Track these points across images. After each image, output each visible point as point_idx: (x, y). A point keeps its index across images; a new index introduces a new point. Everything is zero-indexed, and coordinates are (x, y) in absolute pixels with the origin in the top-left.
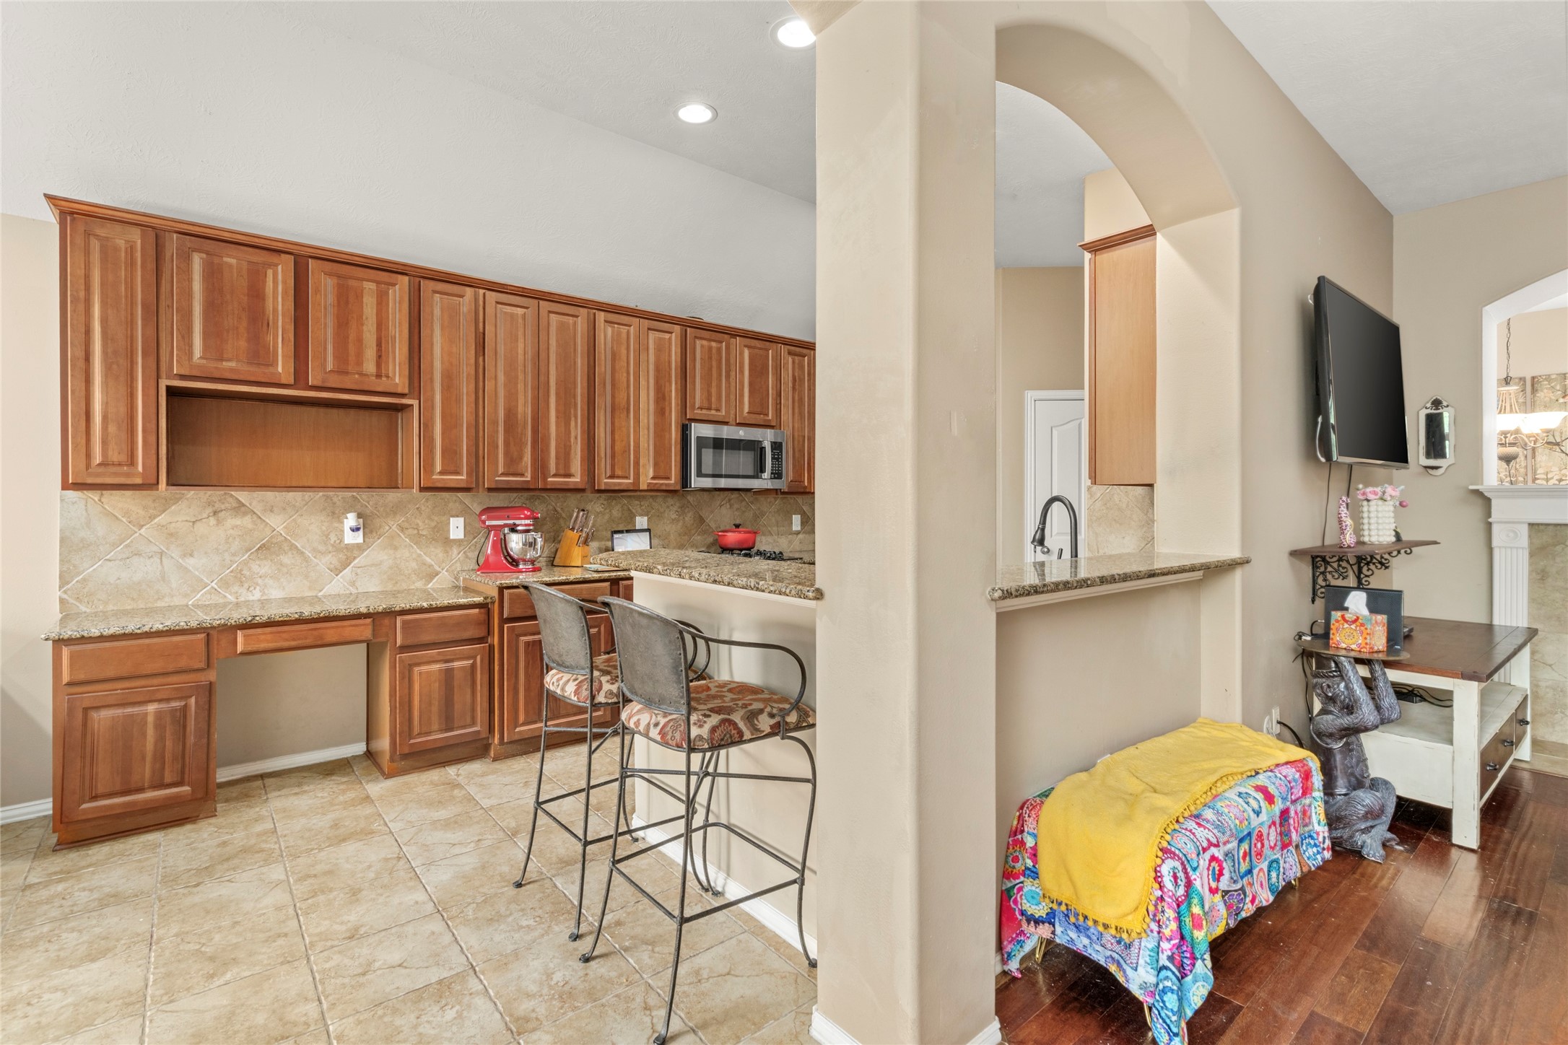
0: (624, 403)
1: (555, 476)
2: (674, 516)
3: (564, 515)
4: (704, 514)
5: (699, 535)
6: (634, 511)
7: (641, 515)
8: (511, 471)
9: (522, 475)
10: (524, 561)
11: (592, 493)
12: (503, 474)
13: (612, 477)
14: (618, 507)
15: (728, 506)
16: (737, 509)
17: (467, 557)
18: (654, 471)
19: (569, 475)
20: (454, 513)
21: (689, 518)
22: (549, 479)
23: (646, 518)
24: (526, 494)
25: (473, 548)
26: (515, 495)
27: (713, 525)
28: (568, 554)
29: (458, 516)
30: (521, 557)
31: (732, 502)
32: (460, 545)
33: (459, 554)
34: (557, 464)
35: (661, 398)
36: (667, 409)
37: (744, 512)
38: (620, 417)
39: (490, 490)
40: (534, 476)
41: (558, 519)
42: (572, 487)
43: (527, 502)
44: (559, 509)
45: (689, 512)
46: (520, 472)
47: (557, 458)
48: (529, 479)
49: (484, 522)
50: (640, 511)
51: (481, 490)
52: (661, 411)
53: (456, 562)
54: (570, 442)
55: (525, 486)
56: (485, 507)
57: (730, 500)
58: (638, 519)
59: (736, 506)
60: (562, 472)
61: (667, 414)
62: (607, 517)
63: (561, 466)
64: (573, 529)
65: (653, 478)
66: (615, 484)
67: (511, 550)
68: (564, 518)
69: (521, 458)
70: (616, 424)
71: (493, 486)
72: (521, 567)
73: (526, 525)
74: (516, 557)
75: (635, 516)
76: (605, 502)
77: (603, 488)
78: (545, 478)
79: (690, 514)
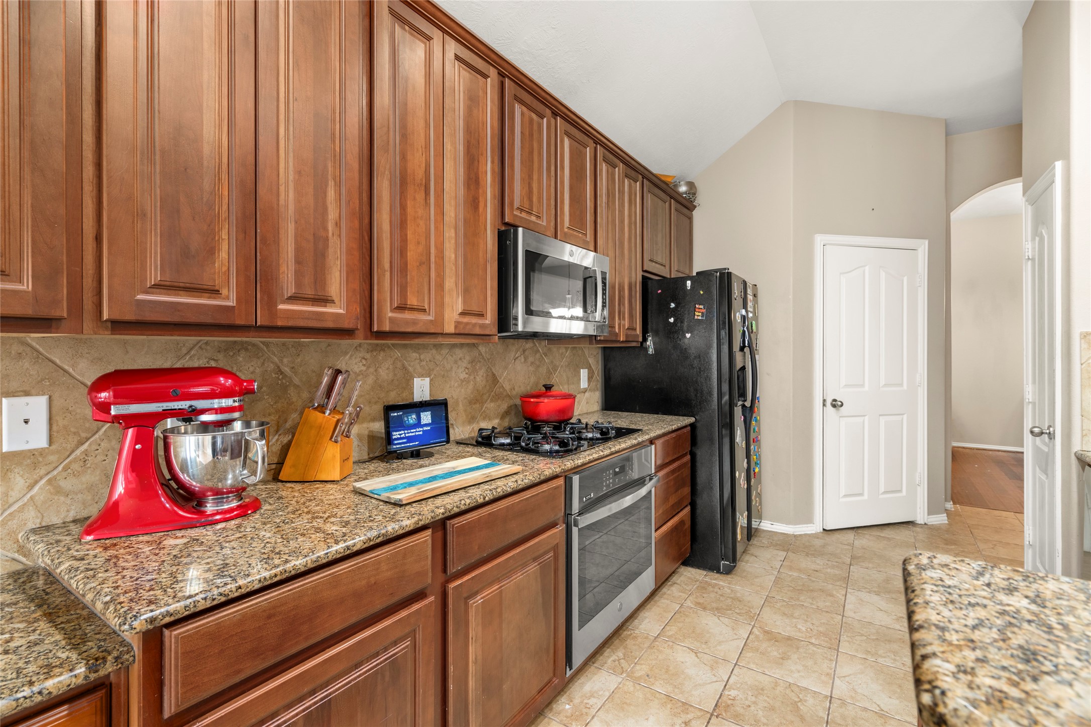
0: (420, 173)
1: (293, 299)
2: (463, 376)
3: (296, 380)
4: (497, 371)
5: (492, 401)
6: (411, 369)
7: (421, 376)
8: (185, 279)
9: (214, 292)
10: (217, 492)
11: (366, 338)
12: (158, 287)
13: (401, 308)
14: (388, 364)
15: (523, 360)
16: (532, 363)
17: (59, 491)
18: (465, 302)
19: (325, 301)
20: (14, 385)
21: (480, 378)
22: (281, 307)
23: (428, 380)
24: (218, 339)
25: (76, 466)
26: (192, 340)
27: (507, 387)
28: (313, 459)
29: (27, 394)
30: (209, 484)
31: (526, 353)
32: (35, 466)
33: (31, 487)
34: (299, 274)
35: (473, 181)
36: (481, 199)
37: (538, 366)
38: (415, 199)
39: (118, 326)
40: (247, 297)
41: (285, 388)
42: (330, 324)
43: (220, 356)
44: (287, 370)
45: (480, 369)
46: (207, 282)
47: (298, 261)
48: (232, 302)
49: (104, 407)
50: (420, 370)
51: (88, 325)
52: (473, 203)
53: (22, 509)
54: (326, 229)
55: (223, 320)
56: (111, 369)
57: (524, 351)
58: (417, 382)
59: (531, 359)
60: (309, 291)
61: (481, 209)
62: (370, 380)
63: (308, 280)
64: (322, 408)
65: (463, 314)
66: (407, 322)
67: (184, 468)
68: (297, 387)
69: (211, 251)
70: (409, 210)
71: (130, 316)
72: (210, 508)
73: (222, 410)
74: (195, 485)
75: (412, 378)
76: (368, 356)
77: (387, 328)
78: (271, 304)
79: (482, 372)
